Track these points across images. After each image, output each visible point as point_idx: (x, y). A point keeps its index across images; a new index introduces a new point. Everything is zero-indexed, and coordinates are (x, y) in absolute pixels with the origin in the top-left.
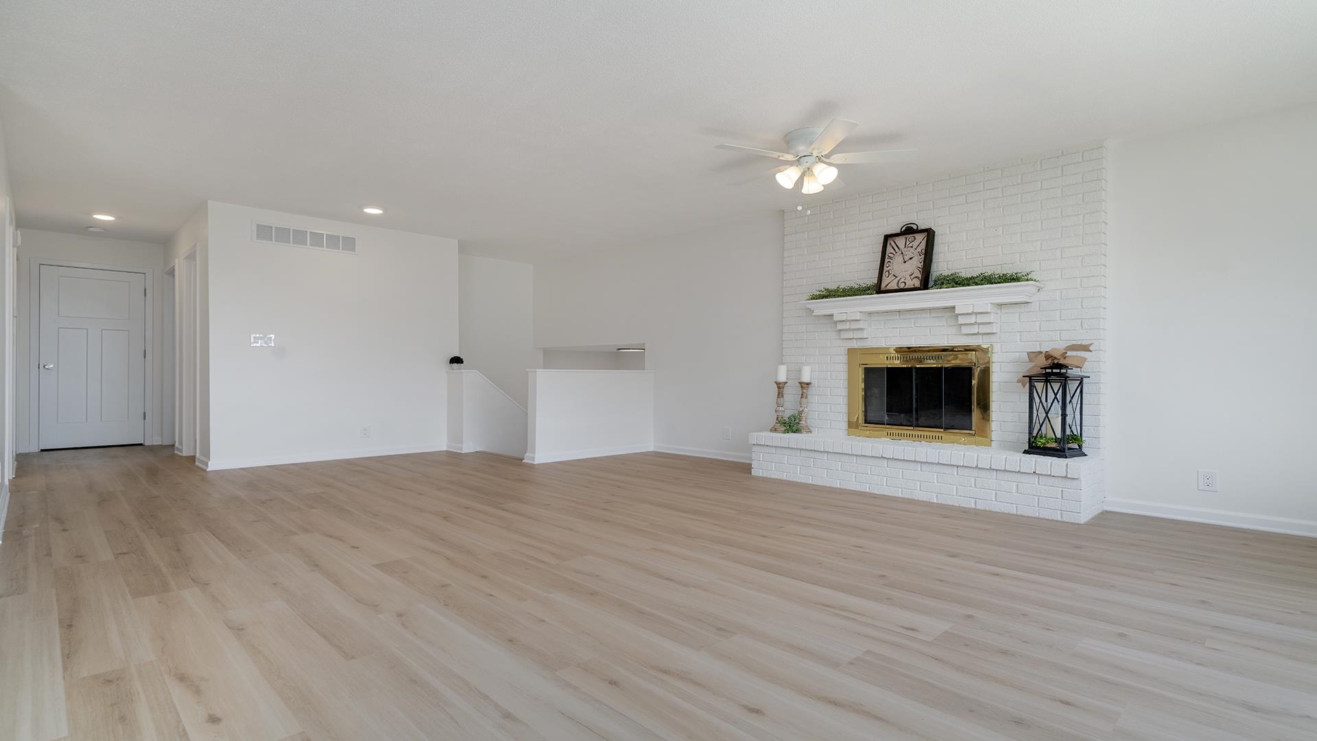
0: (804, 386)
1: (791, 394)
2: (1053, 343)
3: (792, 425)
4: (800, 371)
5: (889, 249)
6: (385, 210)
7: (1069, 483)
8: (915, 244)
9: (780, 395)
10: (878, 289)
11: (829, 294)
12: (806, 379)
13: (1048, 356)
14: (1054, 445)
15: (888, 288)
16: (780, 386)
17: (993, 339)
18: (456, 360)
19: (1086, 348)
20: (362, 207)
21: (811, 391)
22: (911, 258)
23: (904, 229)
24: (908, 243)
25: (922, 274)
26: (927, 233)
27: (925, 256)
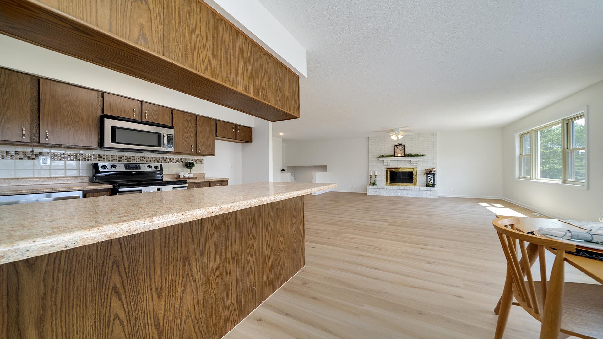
0: (375, 175)
1: (373, 177)
2: (429, 167)
3: (374, 184)
4: (375, 172)
5: (396, 148)
6: (284, 133)
7: (436, 192)
8: (402, 147)
9: (371, 177)
10: (394, 156)
11: (383, 156)
12: (376, 174)
13: (430, 170)
14: (432, 185)
15: (397, 156)
16: (371, 175)
17: (417, 166)
18: (283, 170)
19: (435, 168)
20: (278, 133)
21: (377, 176)
22: (401, 150)
23: (399, 144)
24: (400, 147)
25: (404, 154)
26: (404, 146)
27: (404, 150)
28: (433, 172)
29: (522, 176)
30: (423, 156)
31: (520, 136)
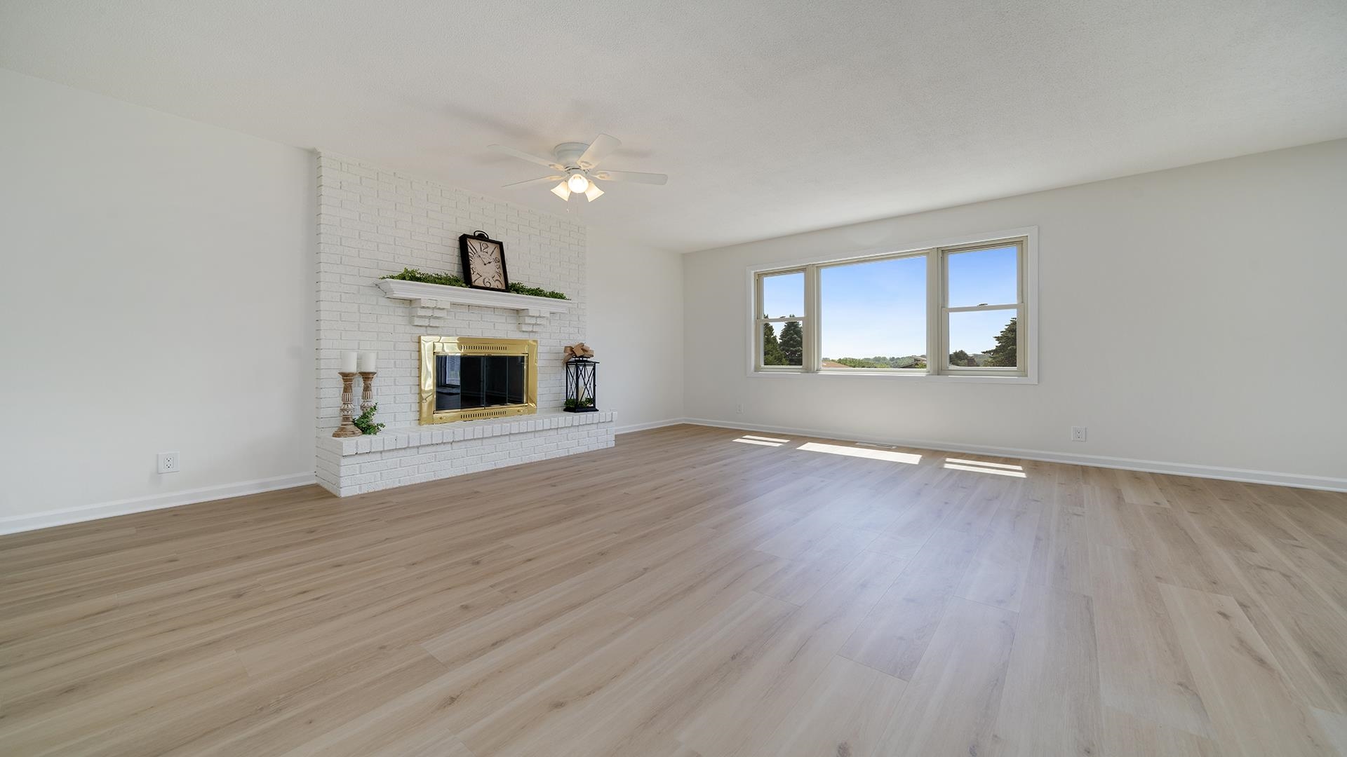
0: (367, 376)
3: (366, 426)
8: (489, 250)
10: (468, 284)
13: (580, 348)
14: (584, 406)
16: (348, 378)
17: (539, 336)
22: (490, 263)
23: (477, 234)
24: (483, 248)
25: (502, 279)
26: (498, 245)
27: (500, 264)
28: (588, 359)
29: (763, 366)
30: (561, 297)
31: (757, 276)
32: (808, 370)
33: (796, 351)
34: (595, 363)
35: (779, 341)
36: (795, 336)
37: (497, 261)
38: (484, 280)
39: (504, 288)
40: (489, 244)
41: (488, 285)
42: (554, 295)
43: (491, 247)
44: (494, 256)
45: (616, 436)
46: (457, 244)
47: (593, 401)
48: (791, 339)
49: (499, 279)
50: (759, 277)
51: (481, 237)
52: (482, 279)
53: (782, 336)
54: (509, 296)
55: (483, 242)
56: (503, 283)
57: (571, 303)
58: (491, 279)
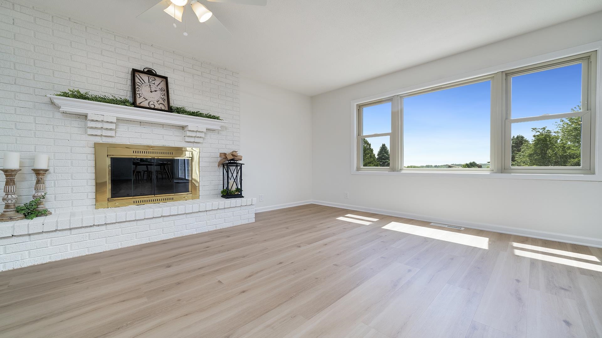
0: (39, 173)
4: (35, 159)
5: (137, 79)
8: (156, 82)
11: (82, 96)
12: (42, 165)
17: (199, 145)
22: (155, 91)
23: (146, 70)
24: (150, 80)
25: (166, 103)
26: (165, 80)
27: (165, 92)
28: (237, 162)
29: (362, 167)
30: (217, 118)
31: (358, 107)
32: (393, 170)
33: (386, 162)
34: (242, 164)
35: (377, 157)
36: (385, 154)
37: (161, 90)
38: (149, 103)
39: (167, 109)
40: (156, 78)
41: (153, 106)
42: (209, 117)
43: (158, 80)
44: (160, 87)
45: (256, 214)
46: (129, 77)
47: (240, 190)
48: (383, 156)
49: (163, 103)
50: (360, 108)
51: (150, 72)
52: (147, 102)
53: (378, 155)
54: (172, 115)
55: (151, 76)
56: (166, 106)
57: (224, 122)
58: (155, 102)
